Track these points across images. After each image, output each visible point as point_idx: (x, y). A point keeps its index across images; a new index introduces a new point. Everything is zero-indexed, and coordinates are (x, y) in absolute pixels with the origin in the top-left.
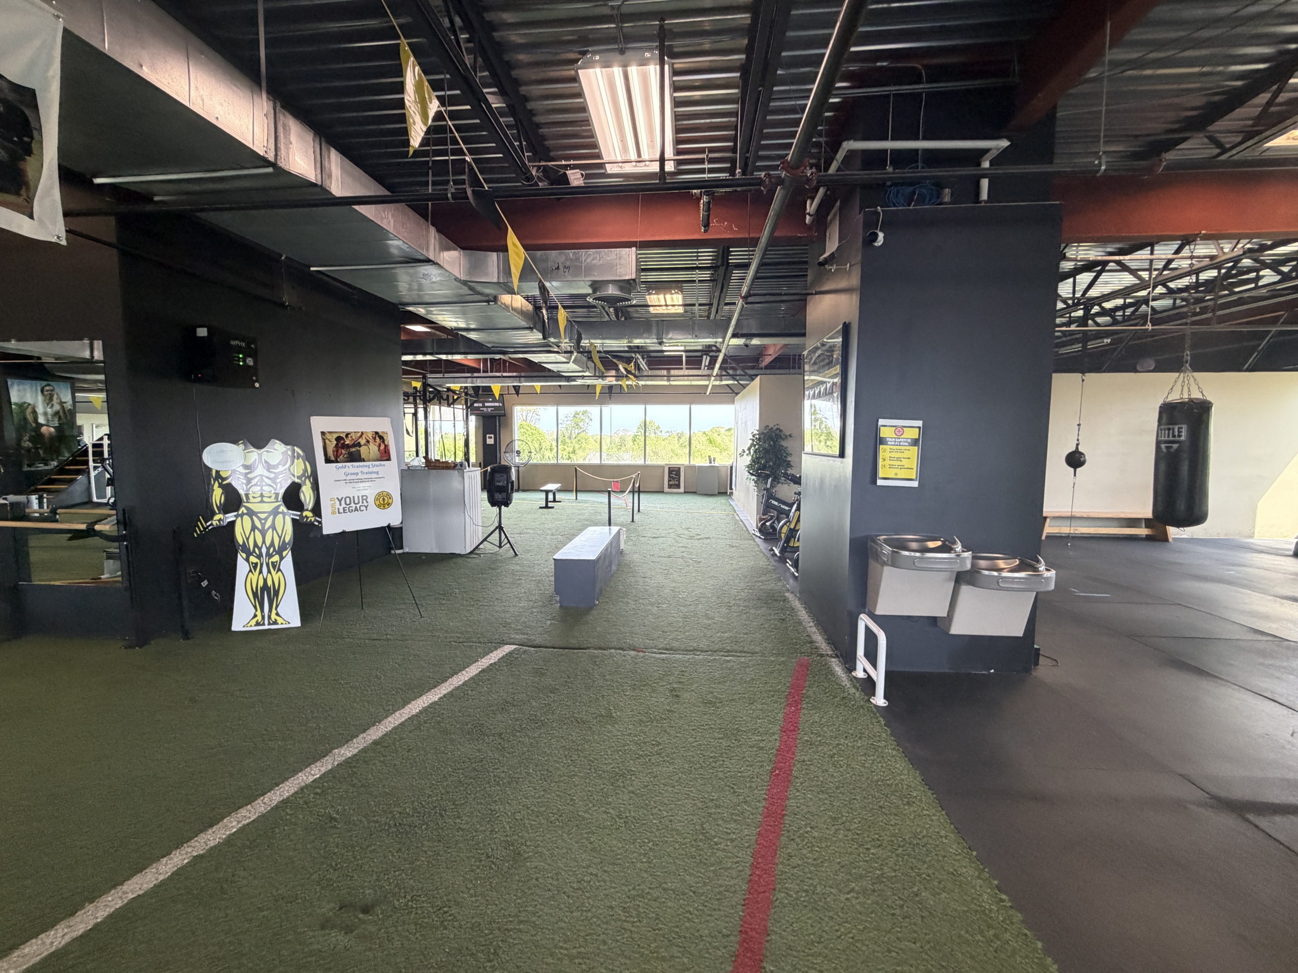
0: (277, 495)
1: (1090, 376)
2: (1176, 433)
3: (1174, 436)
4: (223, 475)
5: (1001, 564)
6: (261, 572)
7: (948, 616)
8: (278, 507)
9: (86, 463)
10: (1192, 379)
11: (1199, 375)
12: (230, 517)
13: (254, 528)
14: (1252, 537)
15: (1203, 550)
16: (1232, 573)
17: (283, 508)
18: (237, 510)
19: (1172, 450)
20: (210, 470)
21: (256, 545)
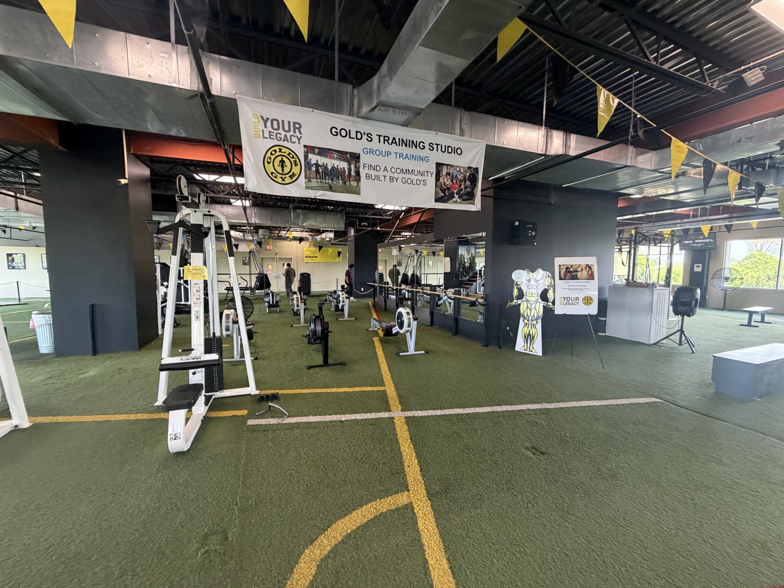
0: (538, 293)
4: (519, 283)
6: (528, 327)
8: (538, 299)
9: (476, 277)
12: (519, 301)
13: (527, 307)
17: (540, 300)
18: (522, 299)
20: (514, 281)
21: (527, 315)
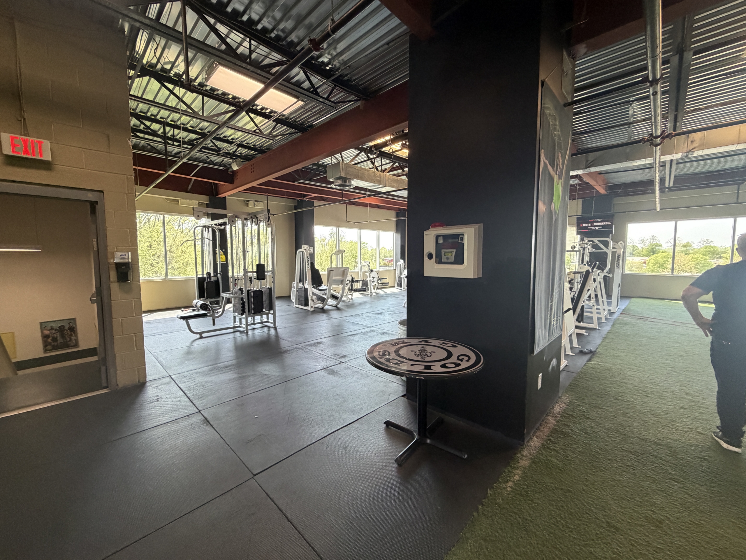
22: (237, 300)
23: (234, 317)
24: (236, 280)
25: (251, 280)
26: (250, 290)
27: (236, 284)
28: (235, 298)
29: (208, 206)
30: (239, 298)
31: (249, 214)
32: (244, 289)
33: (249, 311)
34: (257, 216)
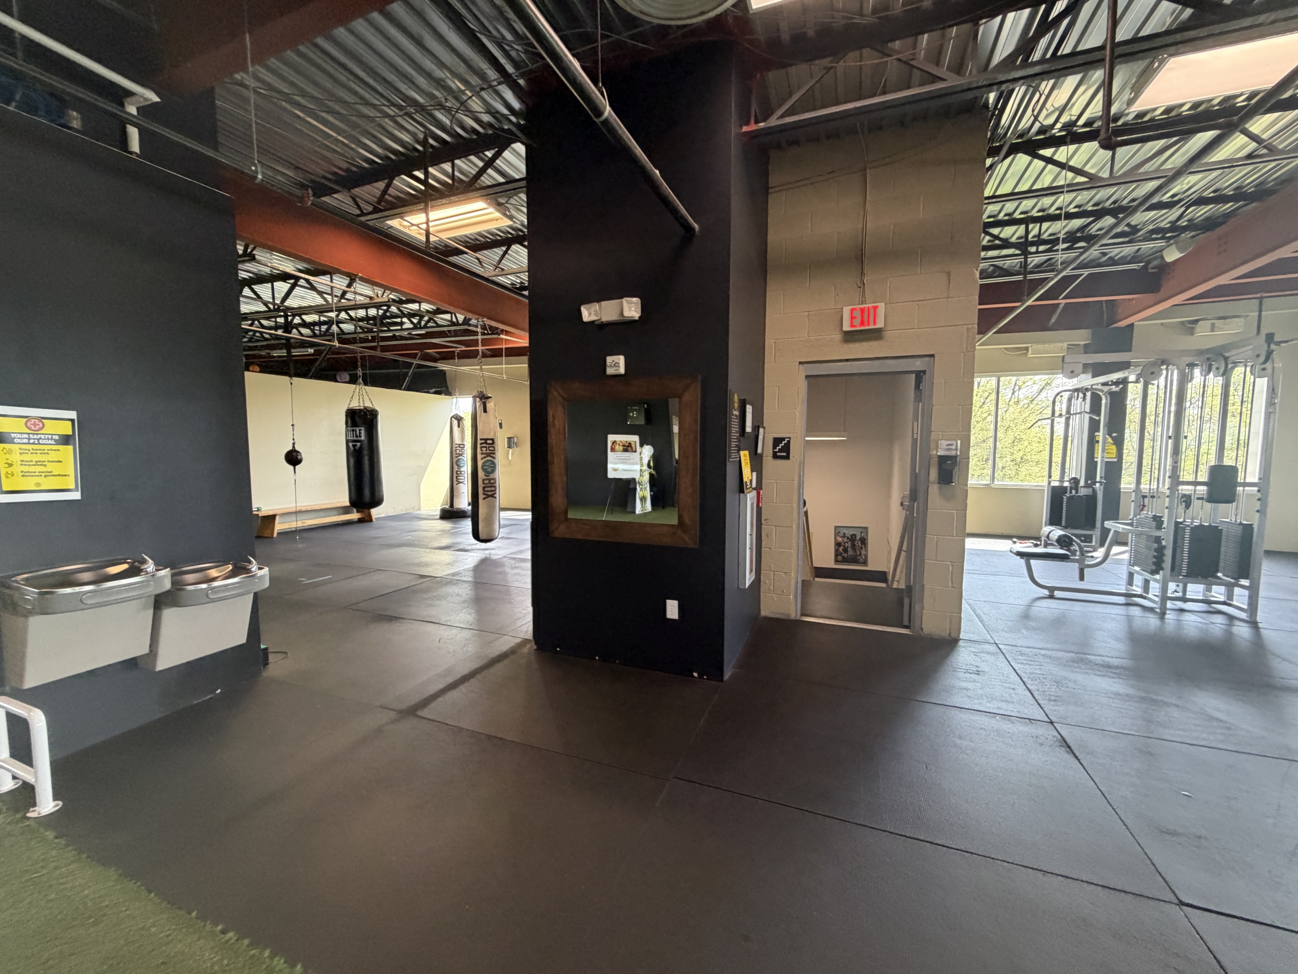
1: (296, 380)
2: (358, 434)
3: (357, 437)
5: (214, 573)
7: (151, 651)
10: (364, 391)
11: (370, 389)
14: (419, 509)
15: (395, 524)
16: (409, 537)
19: (357, 448)
22: (1143, 541)
23: (1131, 575)
24: (1144, 497)
25: (1187, 501)
26: (1181, 523)
27: (1144, 506)
28: (1136, 535)
29: (1087, 349)
30: (1151, 536)
31: (1200, 353)
32: (1165, 519)
33: (1173, 569)
34: (1227, 355)
